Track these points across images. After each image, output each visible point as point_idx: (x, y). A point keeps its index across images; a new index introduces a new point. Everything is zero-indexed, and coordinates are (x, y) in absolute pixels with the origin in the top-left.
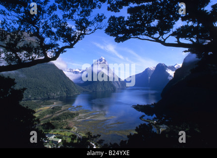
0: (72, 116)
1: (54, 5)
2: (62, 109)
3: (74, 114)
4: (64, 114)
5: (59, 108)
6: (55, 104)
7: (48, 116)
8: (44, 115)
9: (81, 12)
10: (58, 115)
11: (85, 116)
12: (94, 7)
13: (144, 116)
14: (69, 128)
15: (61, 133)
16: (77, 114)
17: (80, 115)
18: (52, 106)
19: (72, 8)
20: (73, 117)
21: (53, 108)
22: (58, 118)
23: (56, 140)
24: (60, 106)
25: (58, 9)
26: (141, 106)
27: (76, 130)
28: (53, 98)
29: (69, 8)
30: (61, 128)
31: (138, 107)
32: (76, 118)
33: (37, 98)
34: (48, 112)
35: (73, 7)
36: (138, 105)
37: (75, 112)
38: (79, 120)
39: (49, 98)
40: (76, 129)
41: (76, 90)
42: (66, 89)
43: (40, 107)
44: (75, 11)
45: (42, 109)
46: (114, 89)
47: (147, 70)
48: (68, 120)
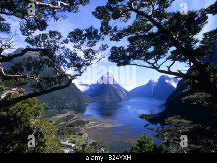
0: (83, 123)
1: (67, 40)
2: (75, 117)
3: (85, 122)
4: (76, 122)
5: (72, 116)
6: (69, 113)
7: (62, 123)
8: (59, 123)
9: (88, 43)
10: (71, 122)
11: (95, 124)
12: (99, 39)
13: (148, 124)
14: (81, 135)
15: (74, 139)
16: (88, 122)
17: (90, 123)
18: (66, 115)
19: (80, 41)
20: (85, 125)
21: (67, 116)
22: (71, 126)
23: (70, 144)
24: (73, 114)
25: (69, 42)
26: (146, 115)
27: (87, 136)
28: (67, 108)
29: (78, 41)
30: (74, 134)
31: (142, 117)
32: (87, 126)
33: (53, 107)
34: (63, 119)
35: (82, 39)
36: (143, 114)
37: (86, 120)
38: (89, 127)
39: (63, 107)
40: (87, 135)
41: (87, 100)
42: (77, 100)
43: (56, 115)
44: (83, 43)
45: (57, 117)
46: (121, 100)
47: (150, 82)
48: (80, 127)
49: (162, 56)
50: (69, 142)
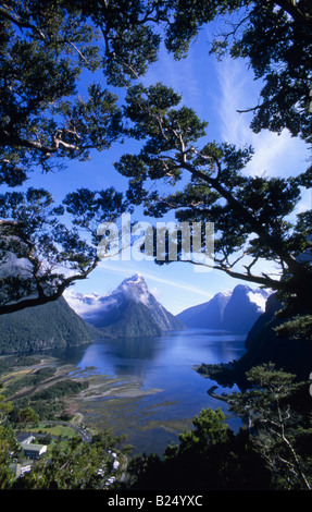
0: (75, 387)
1: (61, 207)
2: (57, 374)
3: (79, 385)
4: (59, 386)
5: (49, 372)
6: (43, 363)
7: (25, 389)
8: (17, 389)
9: (103, 217)
10: (46, 387)
11: (101, 388)
12: (123, 211)
13: (215, 387)
14: (65, 418)
15: (48, 430)
16: (86, 385)
17: (91, 387)
18: (36, 368)
19: (88, 211)
20: (76, 392)
21: (38, 373)
22: (46, 395)
23: (35, 447)
24: (52, 367)
25: (66, 212)
26: (210, 367)
27: (80, 421)
28: (41, 352)
29: (82, 212)
30: (50, 418)
31: (202, 370)
32: (82, 394)
33: (7, 350)
34: (27, 381)
35: (90, 209)
36: (203, 365)
37: (81, 380)
38: (89, 398)
39: (31, 350)
40: (81, 417)
41: (87, 334)
42: (66, 333)
43: (11, 371)
44: (93, 215)
45: (13, 374)
46: (159, 333)
47: (217, 297)
48: (66, 399)
49: (236, 248)
50: (33, 442)
